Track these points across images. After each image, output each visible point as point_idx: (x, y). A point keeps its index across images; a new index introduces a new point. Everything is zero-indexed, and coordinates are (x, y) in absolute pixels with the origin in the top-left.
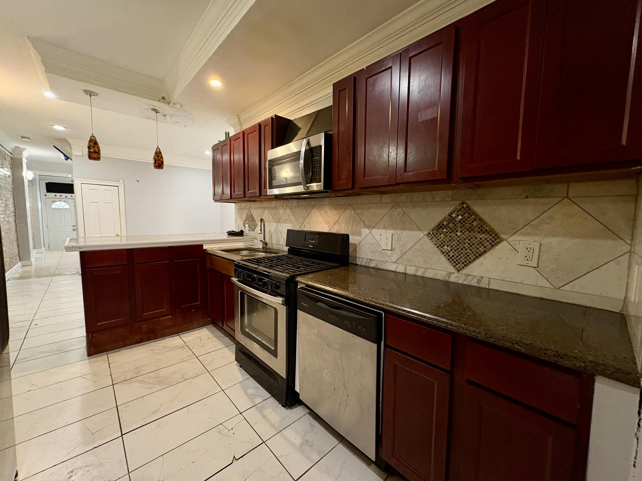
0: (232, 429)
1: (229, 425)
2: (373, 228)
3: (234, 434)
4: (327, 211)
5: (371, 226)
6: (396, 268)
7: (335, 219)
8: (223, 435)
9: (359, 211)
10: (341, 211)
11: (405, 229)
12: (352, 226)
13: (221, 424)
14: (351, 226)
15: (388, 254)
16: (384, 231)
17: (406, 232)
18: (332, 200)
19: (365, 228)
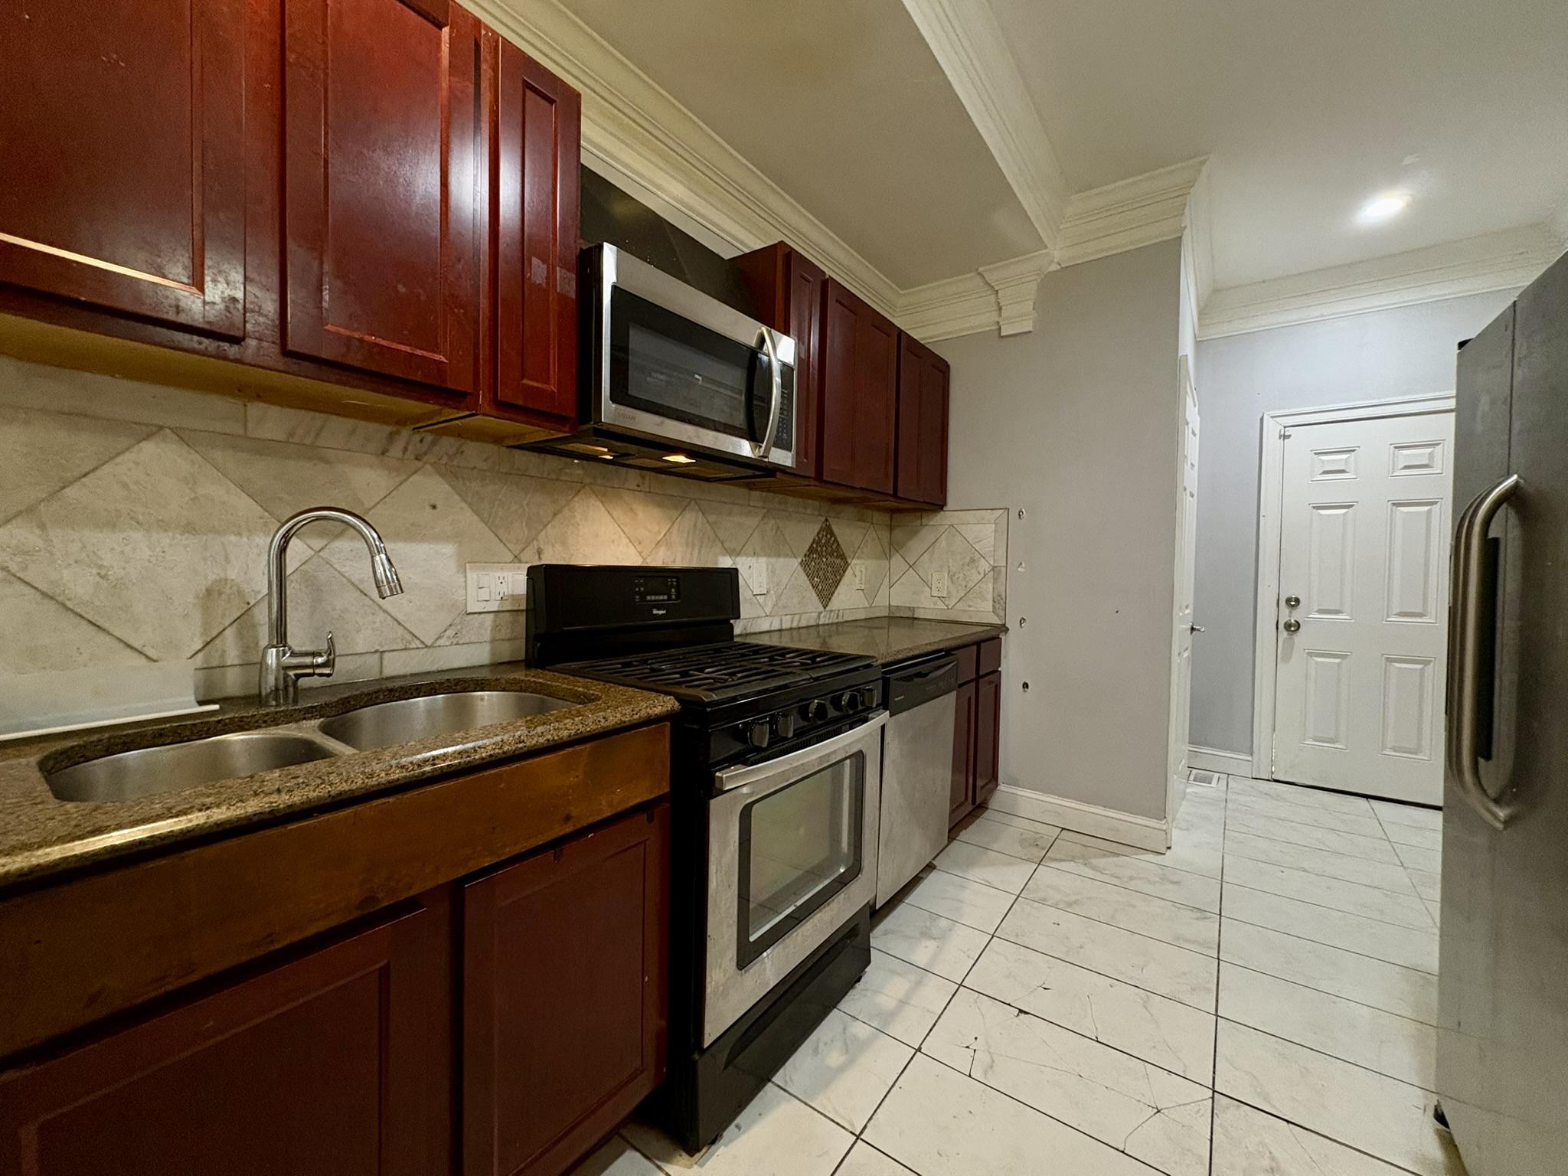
0: (968, 1047)
1: (962, 1061)
2: (738, 555)
3: (976, 1038)
4: (635, 506)
5: (735, 550)
6: (771, 626)
7: (659, 532)
8: (992, 1057)
9: (712, 518)
10: (675, 513)
11: (779, 556)
12: (700, 551)
13: (970, 1076)
14: (696, 551)
15: (761, 601)
16: (754, 559)
17: (782, 560)
18: (647, 478)
19: (724, 555)
